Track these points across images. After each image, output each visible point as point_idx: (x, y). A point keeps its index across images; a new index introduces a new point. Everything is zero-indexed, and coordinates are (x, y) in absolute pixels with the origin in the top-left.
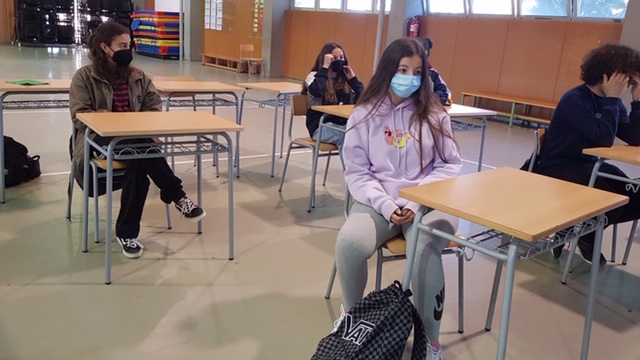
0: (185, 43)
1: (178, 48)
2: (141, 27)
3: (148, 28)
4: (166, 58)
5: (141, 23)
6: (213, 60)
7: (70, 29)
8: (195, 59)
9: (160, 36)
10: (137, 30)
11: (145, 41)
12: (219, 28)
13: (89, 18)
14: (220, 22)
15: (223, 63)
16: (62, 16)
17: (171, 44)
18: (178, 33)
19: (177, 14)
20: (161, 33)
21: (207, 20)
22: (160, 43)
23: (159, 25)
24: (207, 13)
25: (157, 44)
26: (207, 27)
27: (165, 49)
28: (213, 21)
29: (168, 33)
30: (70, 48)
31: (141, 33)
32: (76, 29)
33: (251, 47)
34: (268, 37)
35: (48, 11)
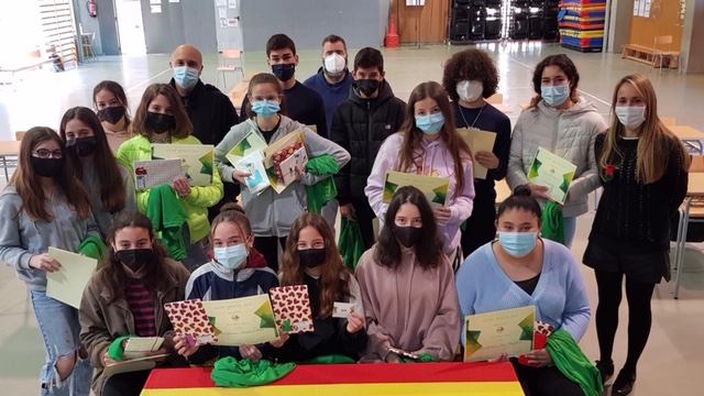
0: (610, 34)
1: (602, 38)
2: (567, 17)
3: (572, 18)
4: (587, 50)
5: (567, 13)
6: (633, 53)
7: (497, 24)
8: (617, 51)
9: (583, 27)
10: (563, 21)
11: (569, 33)
12: (647, 15)
13: (518, 10)
14: (648, 8)
15: (643, 56)
16: (491, 11)
17: (594, 34)
18: (603, 22)
20: (585, 23)
21: (636, 6)
22: (582, 35)
23: (583, 15)
25: (579, 36)
26: (635, 14)
27: (586, 41)
28: (642, 7)
29: (592, 23)
30: (497, 44)
31: (566, 24)
32: (504, 23)
33: (669, 40)
34: (688, 27)
35: (477, 8)
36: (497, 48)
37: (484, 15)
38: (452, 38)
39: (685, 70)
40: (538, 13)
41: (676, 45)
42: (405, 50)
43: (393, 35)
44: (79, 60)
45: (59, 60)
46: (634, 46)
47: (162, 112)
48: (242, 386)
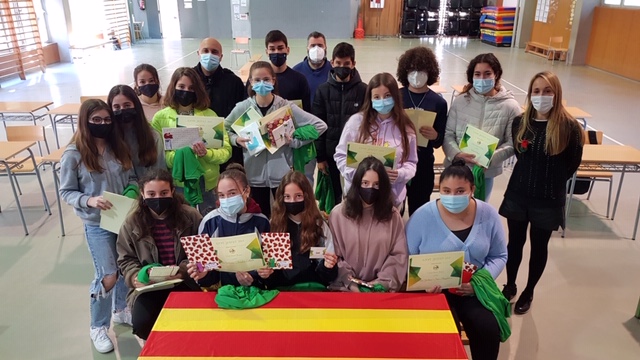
0: (517, 34)
1: (511, 37)
2: (487, 20)
3: (490, 21)
4: (500, 45)
5: (487, 17)
6: (533, 48)
7: (436, 24)
8: (522, 46)
9: (498, 28)
10: (484, 23)
11: (488, 32)
12: (545, 21)
13: (451, 14)
14: (546, 16)
15: (541, 51)
16: (431, 14)
17: (506, 34)
18: (512, 25)
19: (514, 9)
20: (499, 25)
21: (537, 14)
22: (497, 34)
23: (499, 19)
24: (538, 8)
25: (495, 35)
26: (536, 19)
27: (500, 38)
28: (541, 15)
29: (504, 25)
30: (435, 38)
31: (486, 25)
32: (440, 23)
33: (560, 39)
34: (575, 30)
35: (422, 11)
36: (435, 41)
37: (426, 17)
38: (403, 33)
39: (571, 63)
40: (466, 17)
41: (565, 43)
42: (368, 41)
43: (360, 29)
44: (132, 42)
45: (117, 41)
46: (535, 43)
47: (186, 89)
48: (238, 308)
